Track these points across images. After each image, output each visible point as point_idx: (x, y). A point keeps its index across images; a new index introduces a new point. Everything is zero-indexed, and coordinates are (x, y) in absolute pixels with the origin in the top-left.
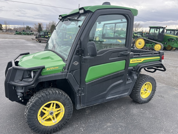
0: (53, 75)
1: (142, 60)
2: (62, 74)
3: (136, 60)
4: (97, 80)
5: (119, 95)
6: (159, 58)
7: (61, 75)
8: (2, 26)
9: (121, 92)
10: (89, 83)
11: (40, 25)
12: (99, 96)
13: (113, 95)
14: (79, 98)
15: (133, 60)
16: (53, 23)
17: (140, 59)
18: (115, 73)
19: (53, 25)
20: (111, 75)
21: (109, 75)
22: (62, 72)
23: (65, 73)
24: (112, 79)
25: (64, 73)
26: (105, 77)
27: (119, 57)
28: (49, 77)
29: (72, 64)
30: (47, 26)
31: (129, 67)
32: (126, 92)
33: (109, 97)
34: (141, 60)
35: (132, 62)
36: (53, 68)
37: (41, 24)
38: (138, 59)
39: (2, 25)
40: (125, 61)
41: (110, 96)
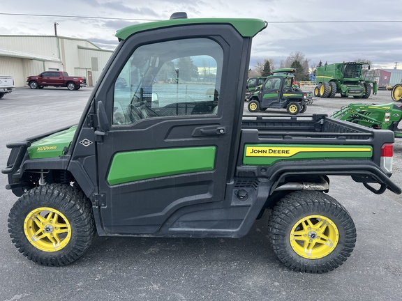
0: (47, 160)
1: (293, 150)
2: (60, 160)
3: (267, 149)
4: (136, 182)
5: (208, 230)
6: (369, 150)
7: (59, 163)
8: (197, 70)
9: (215, 223)
10: (117, 186)
11: (267, 65)
12: (145, 218)
13: (188, 223)
14: (97, 212)
15: (255, 148)
16: (297, 56)
17: (285, 149)
18: (185, 175)
19: (296, 61)
20: (172, 177)
21: (169, 177)
22: (62, 157)
23: (66, 160)
24: (176, 186)
25: (64, 160)
26: (157, 179)
27: (193, 137)
28: (38, 163)
29: (79, 143)
30: (282, 64)
31: (243, 164)
32: (233, 228)
33: (178, 226)
34: (287, 152)
35: (253, 154)
36: (48, 148)
37: (271, 60)
38: (273, 149)
39: (199, 68)
40: (214, 148)
41: (183, 227)
